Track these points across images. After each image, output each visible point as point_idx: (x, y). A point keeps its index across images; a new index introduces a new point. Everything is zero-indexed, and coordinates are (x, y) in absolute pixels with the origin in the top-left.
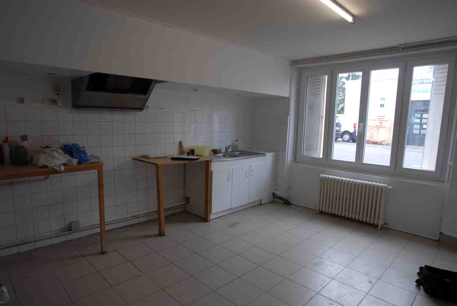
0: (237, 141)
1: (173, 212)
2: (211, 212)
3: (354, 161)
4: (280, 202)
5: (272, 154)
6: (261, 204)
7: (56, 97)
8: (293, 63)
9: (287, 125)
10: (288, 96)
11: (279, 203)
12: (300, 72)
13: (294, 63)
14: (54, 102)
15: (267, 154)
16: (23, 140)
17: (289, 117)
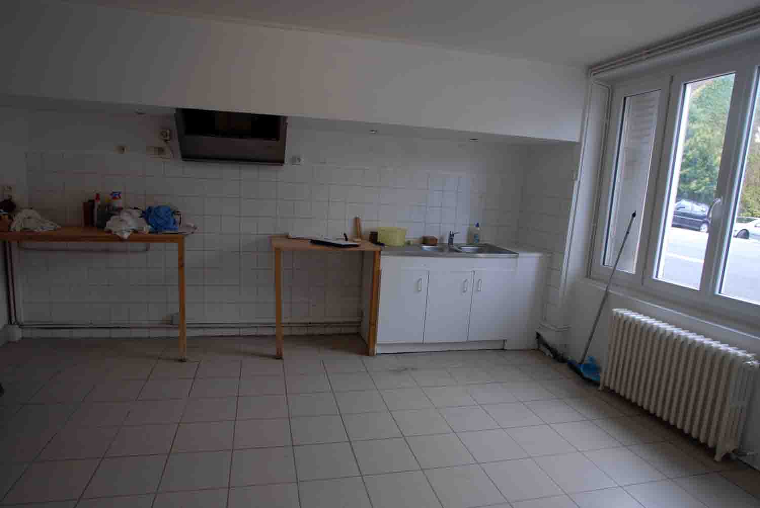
0: (478, 225)
1: (337, 330)
2: (375, 340)
3: (697, 288)
4: (547, 354)
5: (537, 255)
6: (503, 349)
7: (162, 144)
8: (590, 70)
9: (571, 199)
10: (577, 140)
11: (545, 354)
12: (611, 88)
13: (594, 68)
14: (161, 150)
15: (520, 255)
16: (115, 198)
17: (576, 183)
